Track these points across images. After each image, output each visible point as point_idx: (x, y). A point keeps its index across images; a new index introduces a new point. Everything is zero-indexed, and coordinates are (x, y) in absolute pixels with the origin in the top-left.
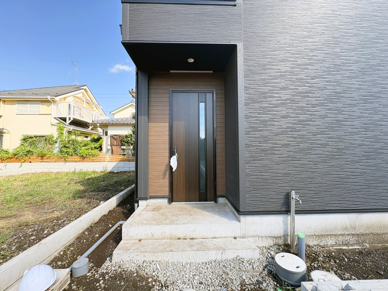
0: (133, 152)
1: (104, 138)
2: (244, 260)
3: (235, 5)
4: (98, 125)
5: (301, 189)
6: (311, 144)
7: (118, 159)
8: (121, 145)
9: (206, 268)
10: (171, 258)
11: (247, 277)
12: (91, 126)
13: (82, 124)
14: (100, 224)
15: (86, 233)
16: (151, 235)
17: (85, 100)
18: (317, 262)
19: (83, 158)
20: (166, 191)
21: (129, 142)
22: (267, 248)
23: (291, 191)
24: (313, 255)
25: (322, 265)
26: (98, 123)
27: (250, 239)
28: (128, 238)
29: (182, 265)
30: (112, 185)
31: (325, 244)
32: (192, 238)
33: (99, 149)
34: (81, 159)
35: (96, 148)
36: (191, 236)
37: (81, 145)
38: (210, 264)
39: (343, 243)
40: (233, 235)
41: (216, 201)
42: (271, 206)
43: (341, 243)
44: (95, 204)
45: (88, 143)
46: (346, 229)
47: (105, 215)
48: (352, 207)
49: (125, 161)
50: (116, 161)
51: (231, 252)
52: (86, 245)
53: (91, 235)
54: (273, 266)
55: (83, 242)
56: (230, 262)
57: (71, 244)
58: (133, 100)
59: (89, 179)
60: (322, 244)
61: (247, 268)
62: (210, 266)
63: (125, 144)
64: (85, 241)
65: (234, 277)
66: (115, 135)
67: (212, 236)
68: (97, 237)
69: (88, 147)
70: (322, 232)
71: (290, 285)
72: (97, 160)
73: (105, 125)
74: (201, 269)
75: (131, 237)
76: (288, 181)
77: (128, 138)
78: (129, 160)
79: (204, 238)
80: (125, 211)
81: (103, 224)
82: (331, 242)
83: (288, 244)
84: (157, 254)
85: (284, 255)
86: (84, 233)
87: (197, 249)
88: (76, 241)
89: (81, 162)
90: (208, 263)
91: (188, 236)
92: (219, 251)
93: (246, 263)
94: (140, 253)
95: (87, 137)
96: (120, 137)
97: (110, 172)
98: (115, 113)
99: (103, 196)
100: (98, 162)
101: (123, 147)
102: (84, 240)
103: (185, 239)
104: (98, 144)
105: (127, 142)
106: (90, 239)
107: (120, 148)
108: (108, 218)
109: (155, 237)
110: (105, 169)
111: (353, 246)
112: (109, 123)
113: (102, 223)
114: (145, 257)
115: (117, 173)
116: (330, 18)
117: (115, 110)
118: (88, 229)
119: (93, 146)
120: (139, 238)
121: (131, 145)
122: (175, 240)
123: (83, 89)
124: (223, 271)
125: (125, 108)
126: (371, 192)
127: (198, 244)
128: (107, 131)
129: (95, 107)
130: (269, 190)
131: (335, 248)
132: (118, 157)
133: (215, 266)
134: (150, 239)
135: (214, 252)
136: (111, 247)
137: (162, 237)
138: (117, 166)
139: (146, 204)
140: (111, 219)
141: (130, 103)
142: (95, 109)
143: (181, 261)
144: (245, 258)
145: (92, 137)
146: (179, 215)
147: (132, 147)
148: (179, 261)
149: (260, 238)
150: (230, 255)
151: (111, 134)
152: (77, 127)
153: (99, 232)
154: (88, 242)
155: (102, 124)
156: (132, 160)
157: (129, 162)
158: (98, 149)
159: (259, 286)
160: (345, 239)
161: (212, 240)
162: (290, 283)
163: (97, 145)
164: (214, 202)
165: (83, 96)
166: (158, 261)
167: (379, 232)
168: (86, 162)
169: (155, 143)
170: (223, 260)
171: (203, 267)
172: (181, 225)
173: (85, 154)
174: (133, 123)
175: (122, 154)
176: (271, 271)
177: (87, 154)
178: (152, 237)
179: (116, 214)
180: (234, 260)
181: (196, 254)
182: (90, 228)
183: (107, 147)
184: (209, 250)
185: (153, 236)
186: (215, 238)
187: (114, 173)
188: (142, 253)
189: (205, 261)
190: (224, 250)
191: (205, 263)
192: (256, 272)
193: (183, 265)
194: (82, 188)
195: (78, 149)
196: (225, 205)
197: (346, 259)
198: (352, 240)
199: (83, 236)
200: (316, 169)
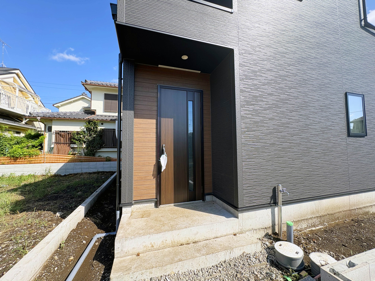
0: (85, 151)
1: (47, 135)
2: (250, 255)
3: (232, 13)
4: (39, 118)
5: (284, 183)
6: (290, 144)
7: (65, 160)
8: (70, 144)
9: (218, 271)
10: (181, 268)
11: (257, 271)
12: (26, 120)
13: (12, 117)
14: (70, 243)
15: (56, 258)
16: (150, 246)
17: (17, 87)
18: (302, 245)
19: (15, 159)
20: (152, 193)
21: (81, 140)
22: (261, 240)
23: (278, 185)
24: (296, 239)
25: (306, 247)
26: (38, 116)
27: (247, 233)
28: (122, 255)
29: (193, 273)
30: (64, 190)
31: (301, 228)
32: (194, 242)
33: (39, 148)
34: (12, 161)
35: (33, 146)
36: (193, 240)
37: (11, 143)
38: (222, 267)
39: (311, 225)
40: (232, 232)
41: (204, 200)
42: (263, 200)
43: (310, 225)
44: (48, 216)
45: (22, 140)
46: (313, 213)
47: (73, 230)
48: (317, 195)
49: (76, 161)
50: (63, 162)
51: (238, 250)
52: (59, 274)
53: (63, 259)
54: (273, 256)
55: (54, 270)
56: (239, 260)
57: (38, 277)
58: (84, 93)
59: (25, 186)
60: (298, 228)
61: (255, 263)
62: (222, 269)
63: (76, 142)
64: (56, 269)
65: (247, 275)
66: (63, 131)
67: (213, 236)
68: (72, 260)
69: (23, 145)
70: (298, 218)
71: (294, 270)
72: (36, 162)
73: (48, 120)
74: (214, 274)
75: (126, 253)
76: (275, 176)
77: (80, 134)
78: (81, 160)
79: (206, 240)
80: (98, 221)
81: (75, 241)
82: (304, 225)
83: (276, 232)
84: (165, 268)
85: (281, 244)
86: (52, 258)
87: (206, 252)
88: (43, 272)
89: (11, 164)
90: (219, 266)
91: (191, 241)
92: (228, 251)
93: (252, 258)
94: (145, 271)
95: (18, 133)
96: (68, 134)
97: (55, 176)
98: (60, 105)
99: (56, 206)
100: (37, 163)
101: (72, 146)
102: (55, 267)
103: (188, 244)
104: (37, 141)
105: (79, 140)
106: (64, 265)
107: (69, 147)
108: (79, 233)
109: (155, 247)
110: (47, 172)
111: (318, 226)
112: (54, 117)
113: (73, 240)
114: (151, 273)
115: (65, 175)
116: (300, 41)
117: (60, 103)
118: (56, 252)
119: (30, 144)
120: (137, 252)
121: (83, 144)
122: (178, 247)
123: (15, 73)
124: (236, 271)
125: (74, 101)
126: (327, 182)
127: (205, 248)
128: (52, 127)
129: (30, 96)
130: (261, 185)
131: (308, 230)
132: (66, 157)
133: (227, 267)
134: (149, 251)
135: (223, 253)
136: (97, 269)
137: (163, 246)
138: (65, 167)
139: (131, 211)
140: (83, 234)
141: (81, 96)
142: (31, 99)
143: (192, 270)
144: (251, 254)
145: (27, 133)
146: (175, 218)
147: (84, 146)
148: (190, 270)
149: (254, 231)
150: (237, 253)
151: (57, 130)
152: (5, 120)
153: (73, 253)
154: (62, 269)
155: (44, 117)
156: (86, 160)
157: (81, 163)
158: (36, 147)
159: (270, 278)
160: (313, 222)
161: (215, 241)
162: (294, 269)
163: (35, 142)
164: (202, 201)
165: (14, 82)
166: (167, 275)
167: (332, 212)
168: (19, 164)
169: (141, 141)
170: (232, 260)
171: (216, 271)
172: (183, 230)
173: (18, 154)
174: (87, 118)
175: (72, 153)
176: (273, 261)
177: (21, 154)
178: (151, 248)
179: (88, 226)
180: (242, 257)
181: (206, 259)
182: (59, 249)
183: (49, 145)
184: (218, 252)
185: (153, 246)
186: (217, 238)
187: (61, 176)
188: (148, 270)
189: (215, 264)
190: (232, 249)
191: (215, 266)
192: (263, 265)
193: (195, 274)
194: (20, 198)
195: (7, 148)
196: (213, 202)
197: (320, 239)
198: (316, 221)
199: (52, 263)
200: (294, 164)
